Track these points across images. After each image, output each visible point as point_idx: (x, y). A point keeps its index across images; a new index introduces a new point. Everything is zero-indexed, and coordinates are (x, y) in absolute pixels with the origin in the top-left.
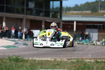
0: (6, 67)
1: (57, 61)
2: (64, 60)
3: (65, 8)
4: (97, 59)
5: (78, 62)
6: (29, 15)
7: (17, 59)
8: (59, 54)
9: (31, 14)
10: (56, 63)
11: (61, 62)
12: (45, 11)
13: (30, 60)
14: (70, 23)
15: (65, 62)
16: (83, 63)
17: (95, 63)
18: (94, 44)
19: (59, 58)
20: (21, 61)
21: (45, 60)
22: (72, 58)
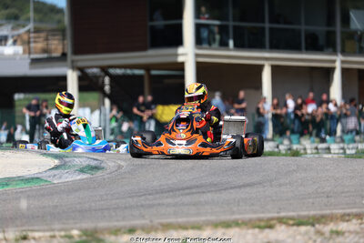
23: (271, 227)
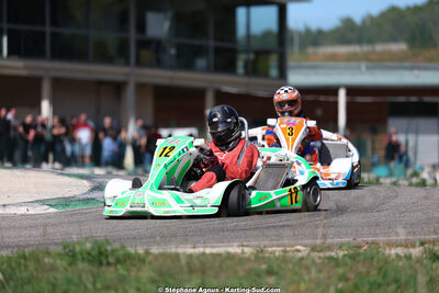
0: (54, 286)
1: (269, 258)
2: (298, 251)
3: (300, 34)
4: (434, 242)
5: (353, 257)
6: (149, 65)
7: (101, 254)
8: (275, 227)
9: (159, 64)
10: (264, 267)
11: (284, 259)
12: (218, 51)
13: (157, 257)
14: (322, 98)
15: (302, 259)
16: (378, 261)
17: (425, 262)
18: (423, 183)
19: (278, 246)
20: (118, 261)
21: (219, 255)
22: (329, 241)
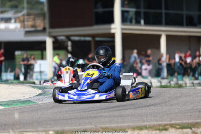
23: (166, 130)
